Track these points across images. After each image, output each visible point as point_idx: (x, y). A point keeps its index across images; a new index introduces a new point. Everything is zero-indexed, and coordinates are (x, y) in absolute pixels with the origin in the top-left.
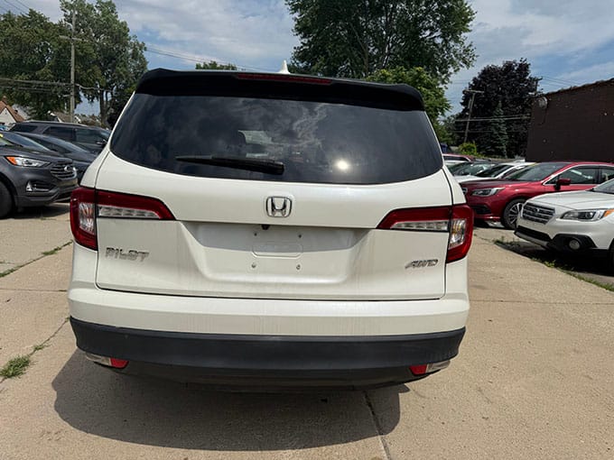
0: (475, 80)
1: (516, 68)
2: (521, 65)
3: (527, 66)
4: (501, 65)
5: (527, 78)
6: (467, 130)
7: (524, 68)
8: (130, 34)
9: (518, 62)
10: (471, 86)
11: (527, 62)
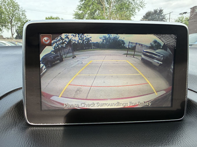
0: (144, 16)
1: (158, 11)
2: (160, 10)
3: (162, 10)
4: (153, 11)
5: (162, 14)
7: (161, 11)
8: (20, 7)
9: (159, 9)
11: (162, 9)
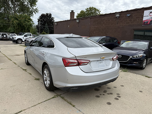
0: (40, 16)
5: (51, 17)
6: (40, 29)
10: (39, 18)
11: (51, 14)
